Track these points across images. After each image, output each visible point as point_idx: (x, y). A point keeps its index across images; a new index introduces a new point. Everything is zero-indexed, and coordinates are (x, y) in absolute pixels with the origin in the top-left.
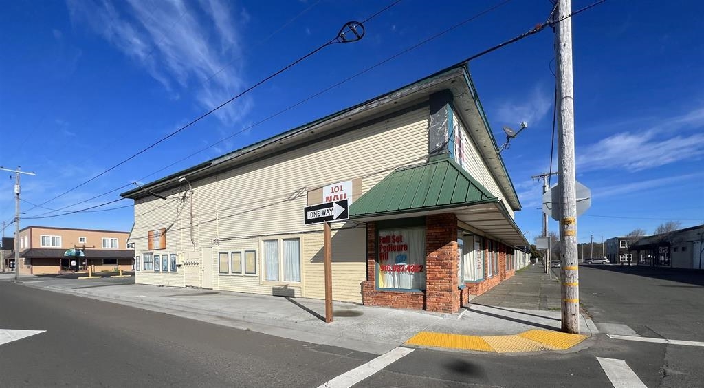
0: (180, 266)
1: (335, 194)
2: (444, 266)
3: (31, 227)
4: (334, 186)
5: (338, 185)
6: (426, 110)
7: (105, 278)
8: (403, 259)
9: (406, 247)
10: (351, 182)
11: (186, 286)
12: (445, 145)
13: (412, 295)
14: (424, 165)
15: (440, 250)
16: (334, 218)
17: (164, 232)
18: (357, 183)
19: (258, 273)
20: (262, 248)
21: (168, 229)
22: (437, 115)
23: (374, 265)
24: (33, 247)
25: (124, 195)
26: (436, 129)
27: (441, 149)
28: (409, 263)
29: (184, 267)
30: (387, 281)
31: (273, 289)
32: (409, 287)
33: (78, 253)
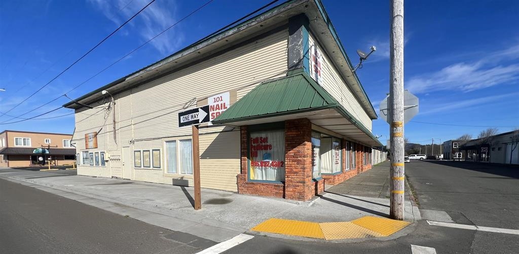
0: (107, 161)
1: (217, 103)
2: (299, 162)
3: (6, 131)
4: (216, 97)
5: (219, 96)
6: (285, 32)
7: (62, 170)
8: (268, 156)
9: (270, 146)
10: (228, 93)
11: (112, 177)
12: (300, 61)
13: (275, 186)
14: (284, 78)
15: (296, 149)
16: (200, 122)
17: (96, 135)
18: (233, 93)
19: (162, 167)
20: (165, 147)
21: (99, 132)
22: (295, 35)
23: (246, 161)
24: (9, 147)
25: (65, 106)
26: (293, 48)
27: (298, 64)
28: (274, 159)
29: (110, 162)
30: (257, 174)
31: (173, 179)
32: (274, 179)
33: (44, 152)
